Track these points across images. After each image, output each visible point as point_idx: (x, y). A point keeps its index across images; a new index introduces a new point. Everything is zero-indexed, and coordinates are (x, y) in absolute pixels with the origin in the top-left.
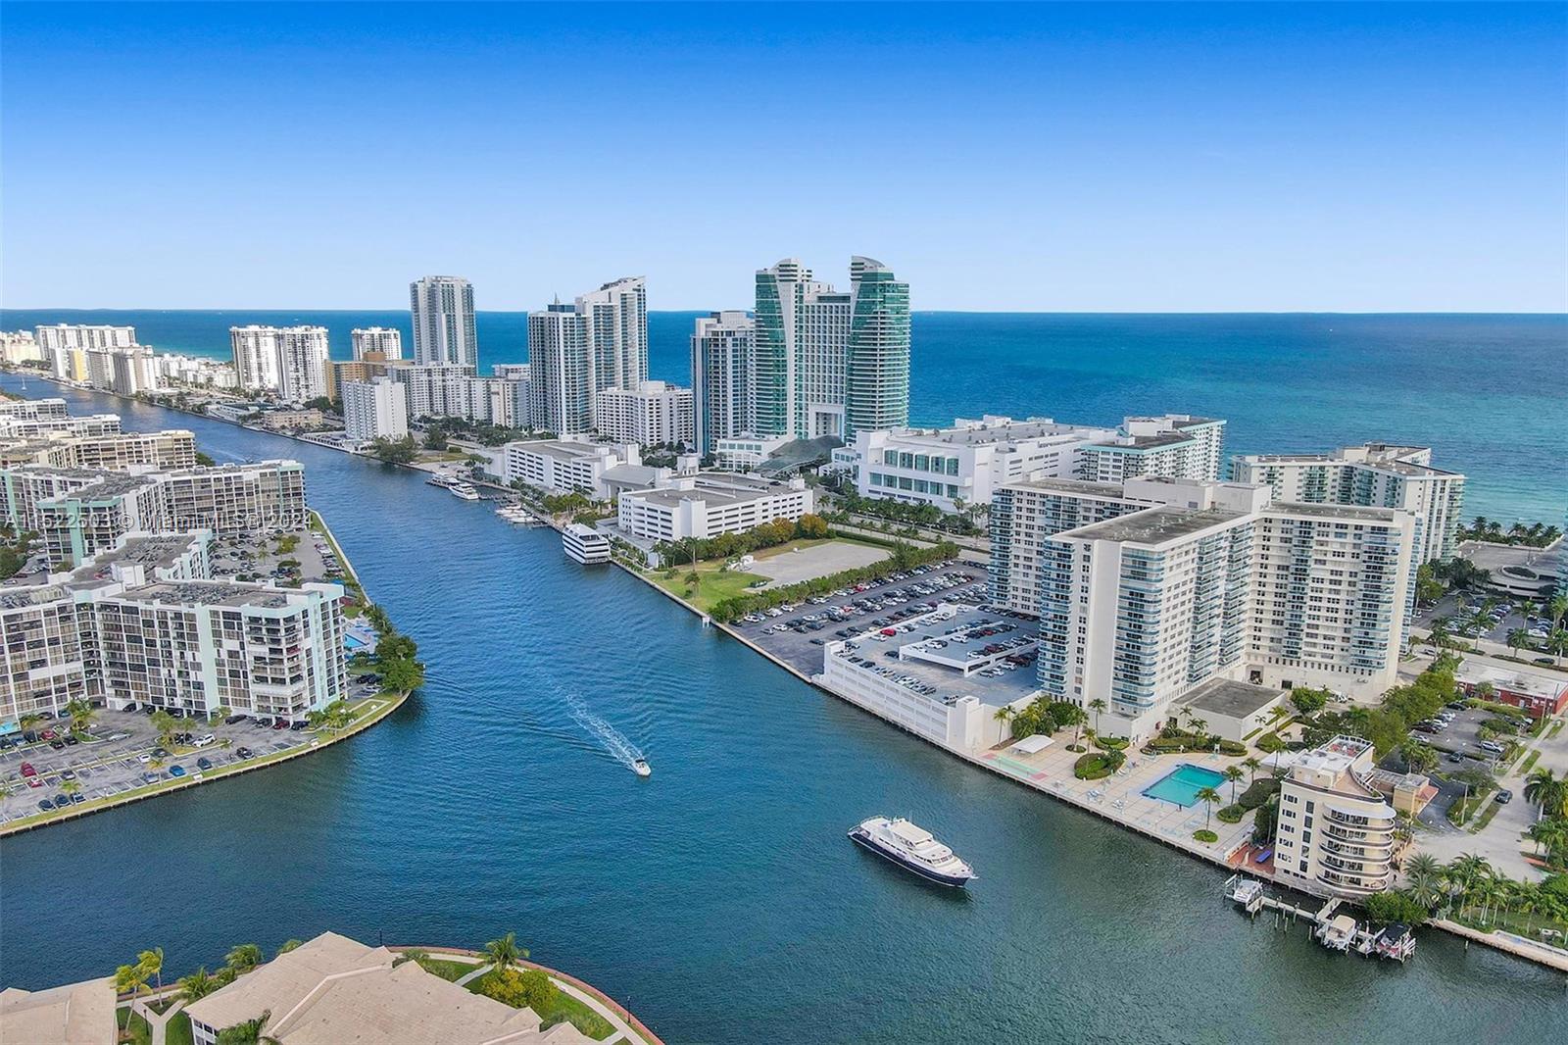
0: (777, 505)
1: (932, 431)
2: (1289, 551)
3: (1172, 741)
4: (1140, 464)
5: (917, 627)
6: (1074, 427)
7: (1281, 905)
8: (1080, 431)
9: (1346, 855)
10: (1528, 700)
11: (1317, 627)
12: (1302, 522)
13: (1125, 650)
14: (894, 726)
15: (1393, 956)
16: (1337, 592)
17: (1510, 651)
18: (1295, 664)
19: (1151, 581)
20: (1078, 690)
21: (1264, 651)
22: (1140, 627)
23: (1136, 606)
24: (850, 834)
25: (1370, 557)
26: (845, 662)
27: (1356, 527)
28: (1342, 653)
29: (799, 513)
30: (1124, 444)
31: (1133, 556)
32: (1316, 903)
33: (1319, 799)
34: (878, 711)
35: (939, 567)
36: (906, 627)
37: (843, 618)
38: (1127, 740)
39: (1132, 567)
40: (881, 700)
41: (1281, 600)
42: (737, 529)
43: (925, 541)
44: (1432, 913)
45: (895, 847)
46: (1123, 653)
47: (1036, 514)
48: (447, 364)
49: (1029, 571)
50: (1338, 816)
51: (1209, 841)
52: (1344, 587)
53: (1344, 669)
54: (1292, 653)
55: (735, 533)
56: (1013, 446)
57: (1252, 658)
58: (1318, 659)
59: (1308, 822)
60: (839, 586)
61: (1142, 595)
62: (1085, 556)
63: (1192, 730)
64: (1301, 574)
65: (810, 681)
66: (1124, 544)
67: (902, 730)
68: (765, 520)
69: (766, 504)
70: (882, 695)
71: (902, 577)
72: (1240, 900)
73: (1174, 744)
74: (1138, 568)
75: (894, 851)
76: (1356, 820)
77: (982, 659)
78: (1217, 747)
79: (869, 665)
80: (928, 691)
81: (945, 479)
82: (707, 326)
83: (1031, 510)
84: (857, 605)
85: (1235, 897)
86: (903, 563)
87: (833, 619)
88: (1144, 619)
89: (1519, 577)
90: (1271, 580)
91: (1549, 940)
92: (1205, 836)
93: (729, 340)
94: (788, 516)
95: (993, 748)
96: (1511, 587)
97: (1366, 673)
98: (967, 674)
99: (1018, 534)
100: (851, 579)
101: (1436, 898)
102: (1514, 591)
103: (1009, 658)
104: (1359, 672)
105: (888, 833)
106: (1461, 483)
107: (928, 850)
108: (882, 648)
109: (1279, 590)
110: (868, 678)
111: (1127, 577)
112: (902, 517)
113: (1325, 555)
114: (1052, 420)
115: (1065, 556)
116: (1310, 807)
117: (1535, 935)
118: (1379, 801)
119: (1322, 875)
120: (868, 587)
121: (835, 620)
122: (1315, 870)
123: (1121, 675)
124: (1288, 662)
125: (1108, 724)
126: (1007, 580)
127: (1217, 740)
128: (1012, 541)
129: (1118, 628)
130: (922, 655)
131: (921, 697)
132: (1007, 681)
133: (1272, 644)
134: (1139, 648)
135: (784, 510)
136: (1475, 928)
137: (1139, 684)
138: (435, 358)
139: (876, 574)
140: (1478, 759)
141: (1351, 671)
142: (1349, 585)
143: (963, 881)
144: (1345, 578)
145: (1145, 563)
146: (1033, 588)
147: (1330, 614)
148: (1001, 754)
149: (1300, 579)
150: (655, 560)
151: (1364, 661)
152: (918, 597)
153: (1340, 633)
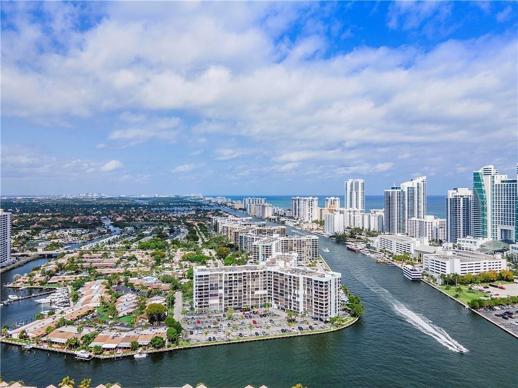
0: (490, 264)
29: (500, 269)
42: (473, 273)
48: (356, 209)
55: (473, 274)
68: (485, 270)
69: (485, 263)
82: (452, 194)
93: (462, 199)
94: (495, 270)
135: (493, 267)
138: (351, 207)
150: (440, 281)
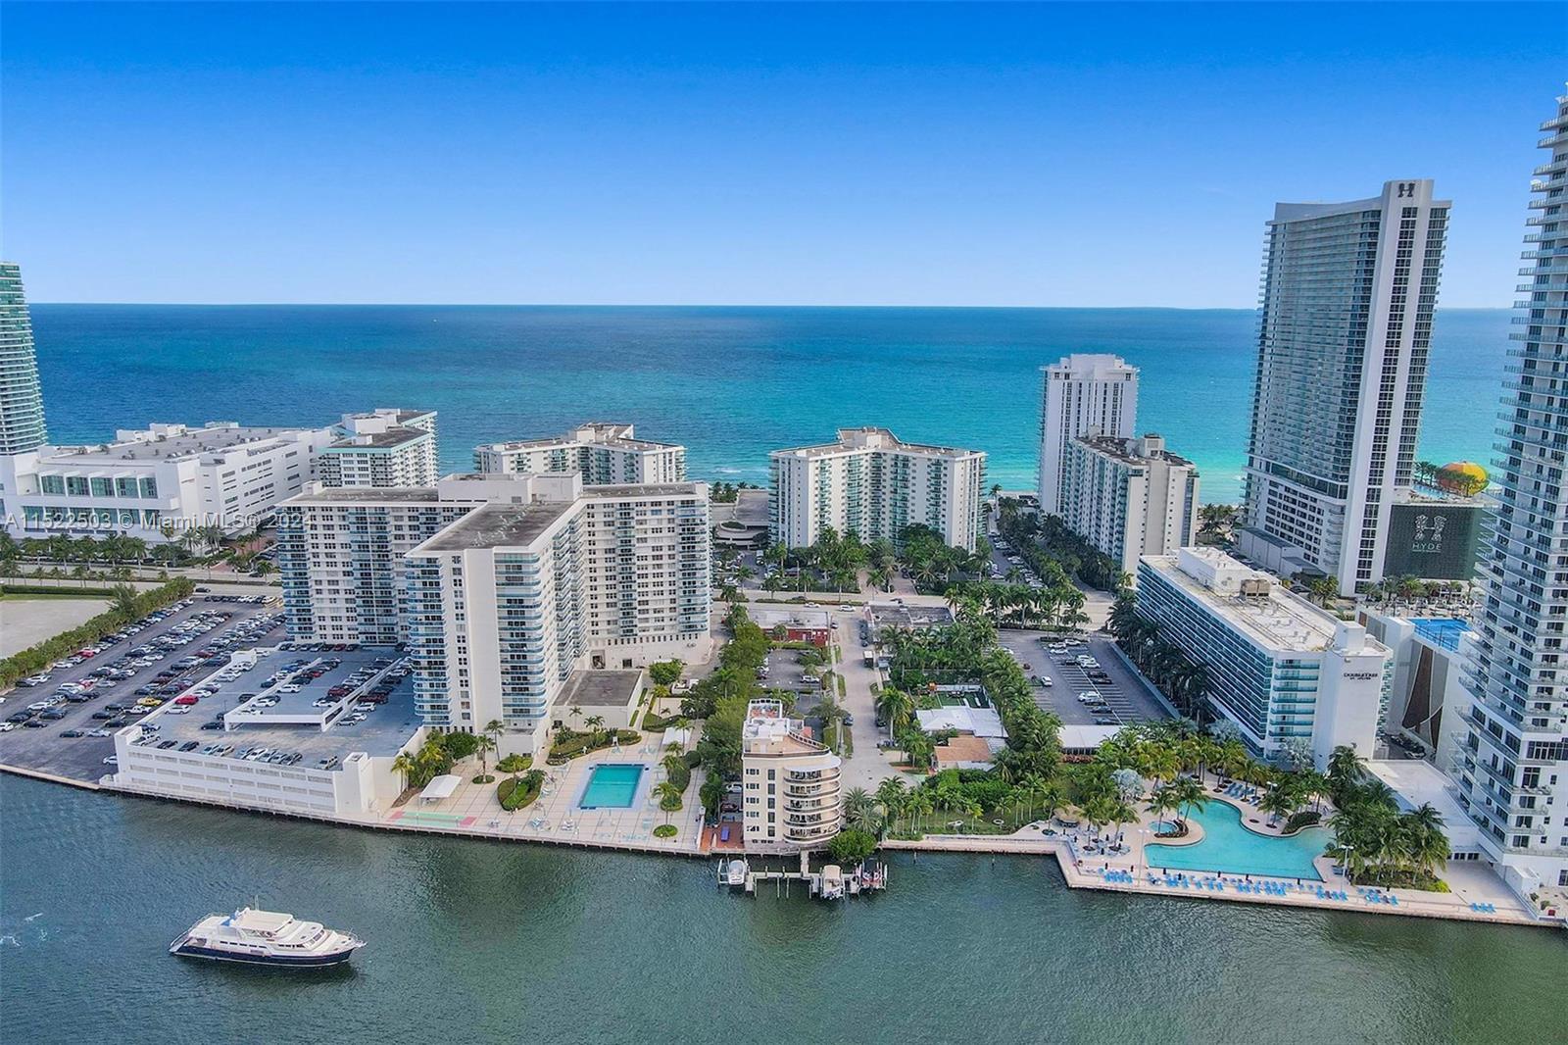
1: (97, 448)
2: (613, 534)
3: (571, 745)
4: (389, 463)
5: (219, 685)
6: (272, 429)
7: (771, 875)
8: (286, 434)
9: (807, 810)
10: (808, 633)
11: (647, 602)
12: (621, 504)
13: (511, 662)
14: (254, 813)
15: (878, 887)
16: (659, 566)
17: (767, 595)
18: (632, 641)
19: (529, 584)
20: (466, 716)
21: (603, 635)
22: (523, 635)
23: (516, 614)
24: (174, 949)
25: (684, 530)
26: (152, 750)
27: (669, 503)
28: (671, 623)
30: (363, 444)
31: (506, 562)
32: (793, 862)
33: (779, 765)
34: (222, 800)
35: (177, 610)
36: (207, 690)
37: (89, 697)
38: (530, 755)
39: (507, 573)
40: (222, 786)
41: (612, 582)
43: (144, 583)
44: (878, 837)
45: (246, 945)
46: (508, 666)
47: (336, 530)
49: (336, 596)
50: (798, 777)
51: (672, 835)
52: (665, 560)
53: (674, 637)
54: (629, 632)
56: (218, 457)
57: (593, 643)
58: (652, 632)
59: (771, 789)
60: (57, 656)
61: (521, 601)
62: (454, 569)
63: (590, 729)
64: (627, 554)
65: (96, 787)
66: (495, 550)
67: (267, 815)
70: (225, 780)
71: (137, 630)
72: (736, 883)
73: (577, 747)
74: (514, 573)
75: (247, 950)
76: (811, 775)
77: (335, 706)
78: (615, 739)
79: (191, 746)
80: (294, 759)
81: (141, 503)
83: (329, 527)
84: (98, 675)
85: (730, 882)
86: (130, 611)
87: (74, 700)
88: (527, 626)
89: (735, 530)
90: (601, 564)
91: (961, 830)
92: (666, 831)
95: (396, 804)
96: (734, 540)
97: (693, 637)
98: (325, 728)
99: (316, 555)
100: (70, 643)
101: (879, 823)
102: (738, 543)
103: (362, 700)
104: (687, 637)
105: (234, 932)
106: (682, 453)
107: (296, 933)
108: (193, 722)
109: (609, 574)
110: (197, 763)
111: (503, 584)
112: (96, 557)
113: (646, 533)
114: (237, 424)
115: (430, 572)
116: (772, 774)
117: (950, 830)
118: (827, 752)
119: (788, 834)
120: (98, 650)
121: (78, 701)
122: (782, 830)
123: (509, 689)
124: (625, 642)
125: (508, 744)
126: (310, 610)
127: (614, 732)
128: (309, 564)
129: (501, 640)
130: (257, 718)
131: (288, 769)
132: (375, 725)
133: (609, 627)
134: (525, 657)
136: (910, 839)
137: (532, 695)
139: (100, 632)
140: (809, 693)
141: (680, 638)
142: (670, 558)
143: (347, 954)
144: (665, 552)
145: (520, 567)
146: (344, 614)
147: (657, 589)
148: (408, 808)
149: (626, 560)
151: (690, 627)
152: (173, 650)
153: (668, 605)
